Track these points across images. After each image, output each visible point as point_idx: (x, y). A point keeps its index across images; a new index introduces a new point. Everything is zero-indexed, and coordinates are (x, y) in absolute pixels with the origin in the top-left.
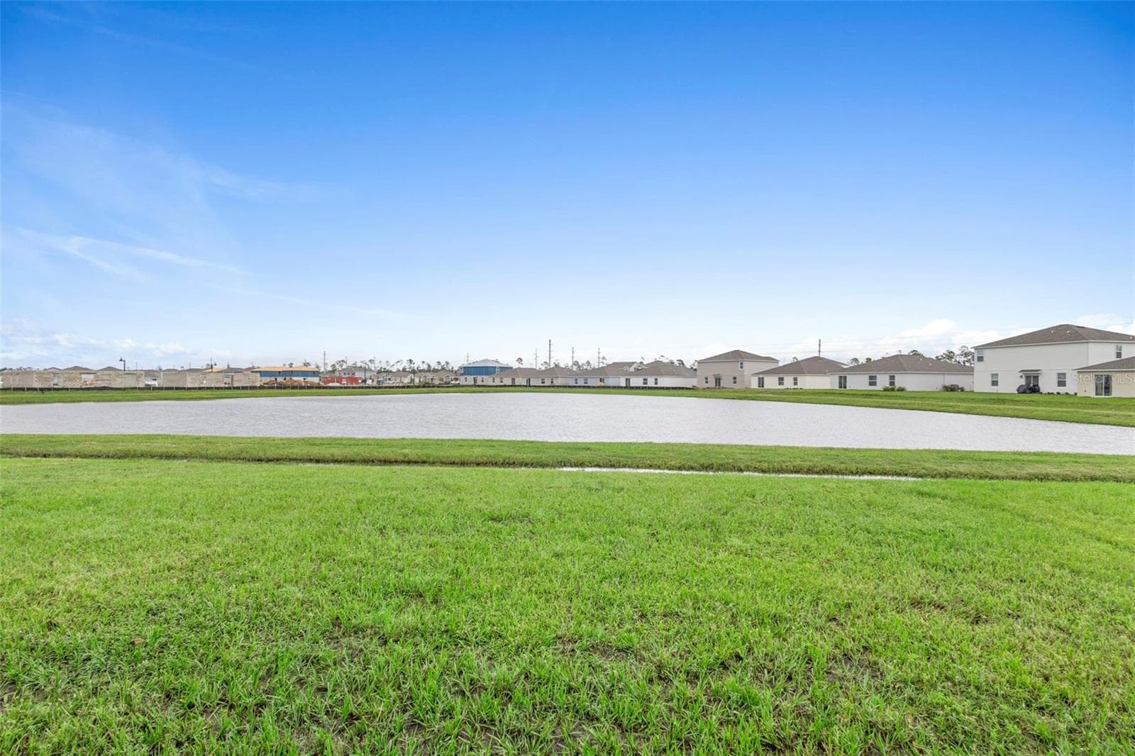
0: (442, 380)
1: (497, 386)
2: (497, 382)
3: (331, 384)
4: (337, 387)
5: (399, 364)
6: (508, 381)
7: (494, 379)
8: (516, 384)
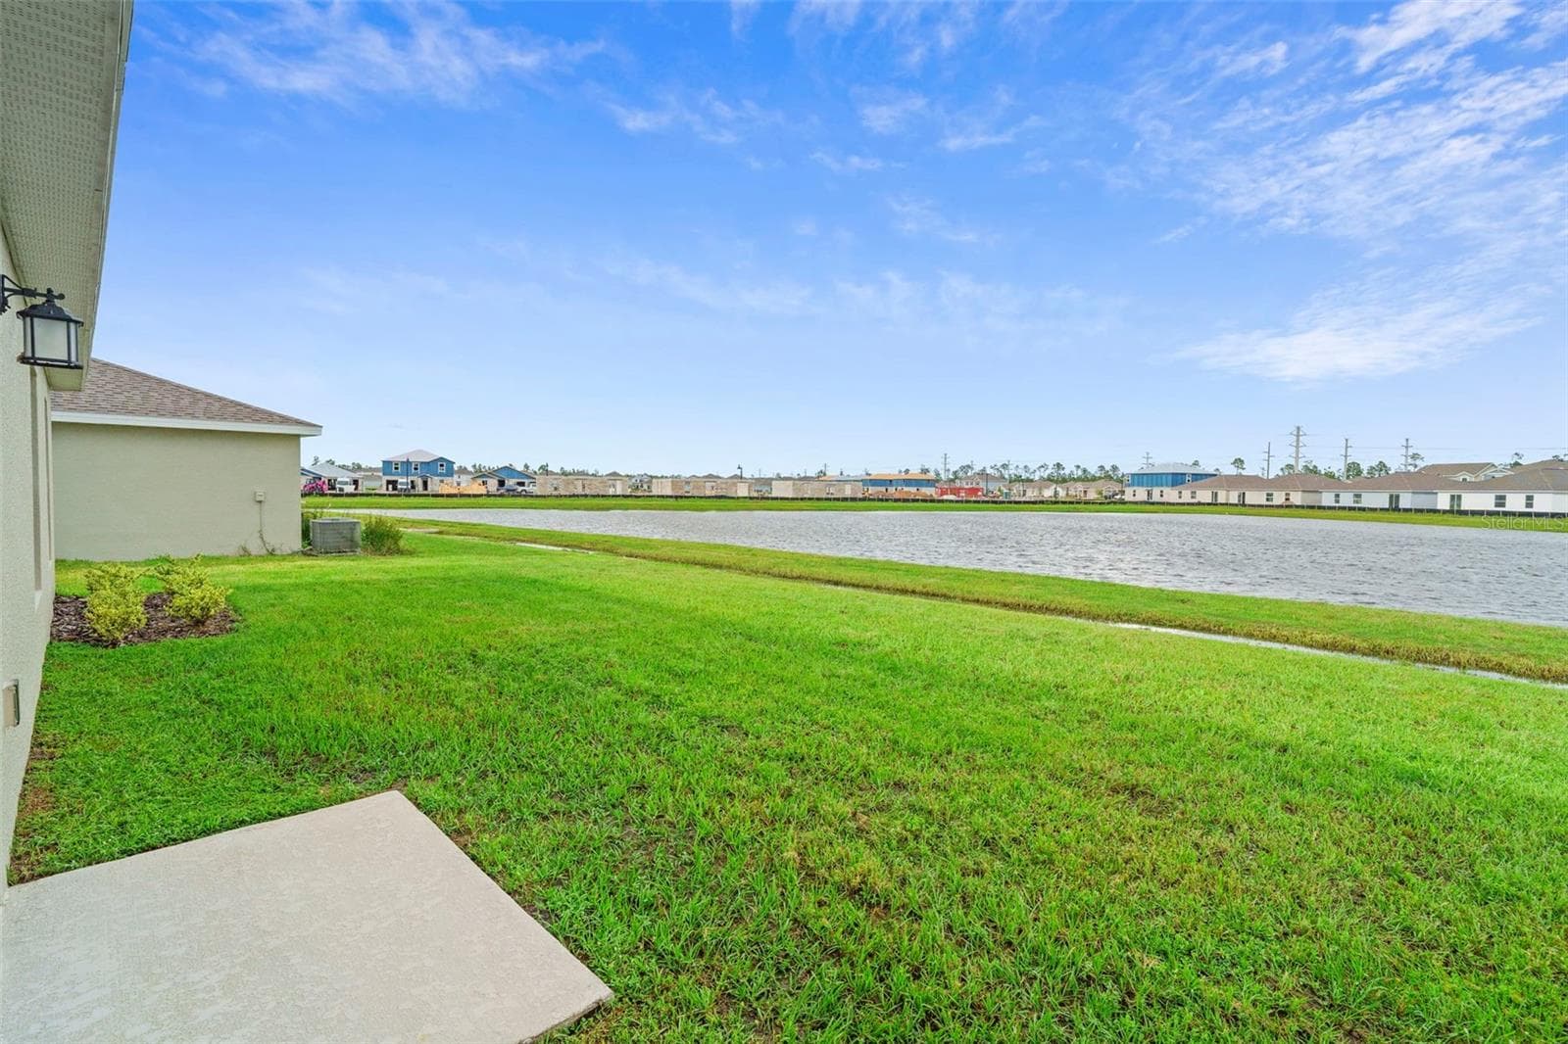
0: (1100, 493)
1: (1183, 504)
2: (1186, 497)
3: (945, 497)
4: (951, 501)
5: (1042, 469)
6: (1205, 496)
7: (1180, 492)
8: (1219, 501)
